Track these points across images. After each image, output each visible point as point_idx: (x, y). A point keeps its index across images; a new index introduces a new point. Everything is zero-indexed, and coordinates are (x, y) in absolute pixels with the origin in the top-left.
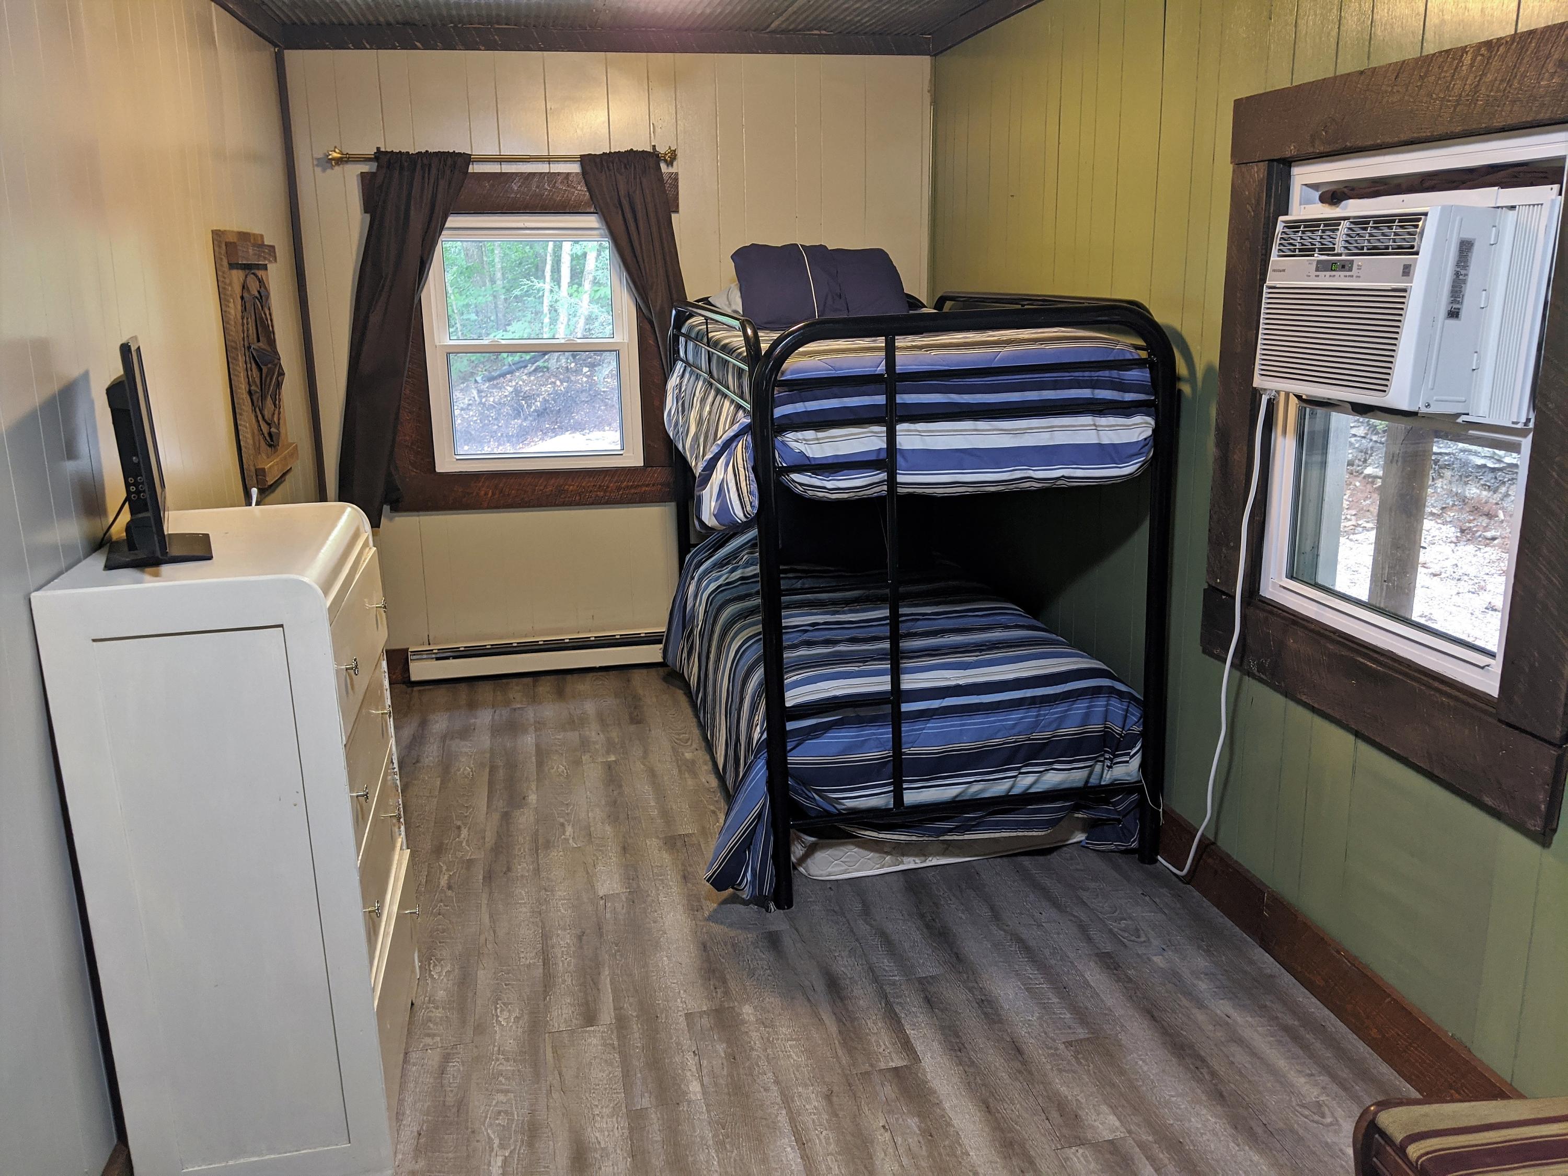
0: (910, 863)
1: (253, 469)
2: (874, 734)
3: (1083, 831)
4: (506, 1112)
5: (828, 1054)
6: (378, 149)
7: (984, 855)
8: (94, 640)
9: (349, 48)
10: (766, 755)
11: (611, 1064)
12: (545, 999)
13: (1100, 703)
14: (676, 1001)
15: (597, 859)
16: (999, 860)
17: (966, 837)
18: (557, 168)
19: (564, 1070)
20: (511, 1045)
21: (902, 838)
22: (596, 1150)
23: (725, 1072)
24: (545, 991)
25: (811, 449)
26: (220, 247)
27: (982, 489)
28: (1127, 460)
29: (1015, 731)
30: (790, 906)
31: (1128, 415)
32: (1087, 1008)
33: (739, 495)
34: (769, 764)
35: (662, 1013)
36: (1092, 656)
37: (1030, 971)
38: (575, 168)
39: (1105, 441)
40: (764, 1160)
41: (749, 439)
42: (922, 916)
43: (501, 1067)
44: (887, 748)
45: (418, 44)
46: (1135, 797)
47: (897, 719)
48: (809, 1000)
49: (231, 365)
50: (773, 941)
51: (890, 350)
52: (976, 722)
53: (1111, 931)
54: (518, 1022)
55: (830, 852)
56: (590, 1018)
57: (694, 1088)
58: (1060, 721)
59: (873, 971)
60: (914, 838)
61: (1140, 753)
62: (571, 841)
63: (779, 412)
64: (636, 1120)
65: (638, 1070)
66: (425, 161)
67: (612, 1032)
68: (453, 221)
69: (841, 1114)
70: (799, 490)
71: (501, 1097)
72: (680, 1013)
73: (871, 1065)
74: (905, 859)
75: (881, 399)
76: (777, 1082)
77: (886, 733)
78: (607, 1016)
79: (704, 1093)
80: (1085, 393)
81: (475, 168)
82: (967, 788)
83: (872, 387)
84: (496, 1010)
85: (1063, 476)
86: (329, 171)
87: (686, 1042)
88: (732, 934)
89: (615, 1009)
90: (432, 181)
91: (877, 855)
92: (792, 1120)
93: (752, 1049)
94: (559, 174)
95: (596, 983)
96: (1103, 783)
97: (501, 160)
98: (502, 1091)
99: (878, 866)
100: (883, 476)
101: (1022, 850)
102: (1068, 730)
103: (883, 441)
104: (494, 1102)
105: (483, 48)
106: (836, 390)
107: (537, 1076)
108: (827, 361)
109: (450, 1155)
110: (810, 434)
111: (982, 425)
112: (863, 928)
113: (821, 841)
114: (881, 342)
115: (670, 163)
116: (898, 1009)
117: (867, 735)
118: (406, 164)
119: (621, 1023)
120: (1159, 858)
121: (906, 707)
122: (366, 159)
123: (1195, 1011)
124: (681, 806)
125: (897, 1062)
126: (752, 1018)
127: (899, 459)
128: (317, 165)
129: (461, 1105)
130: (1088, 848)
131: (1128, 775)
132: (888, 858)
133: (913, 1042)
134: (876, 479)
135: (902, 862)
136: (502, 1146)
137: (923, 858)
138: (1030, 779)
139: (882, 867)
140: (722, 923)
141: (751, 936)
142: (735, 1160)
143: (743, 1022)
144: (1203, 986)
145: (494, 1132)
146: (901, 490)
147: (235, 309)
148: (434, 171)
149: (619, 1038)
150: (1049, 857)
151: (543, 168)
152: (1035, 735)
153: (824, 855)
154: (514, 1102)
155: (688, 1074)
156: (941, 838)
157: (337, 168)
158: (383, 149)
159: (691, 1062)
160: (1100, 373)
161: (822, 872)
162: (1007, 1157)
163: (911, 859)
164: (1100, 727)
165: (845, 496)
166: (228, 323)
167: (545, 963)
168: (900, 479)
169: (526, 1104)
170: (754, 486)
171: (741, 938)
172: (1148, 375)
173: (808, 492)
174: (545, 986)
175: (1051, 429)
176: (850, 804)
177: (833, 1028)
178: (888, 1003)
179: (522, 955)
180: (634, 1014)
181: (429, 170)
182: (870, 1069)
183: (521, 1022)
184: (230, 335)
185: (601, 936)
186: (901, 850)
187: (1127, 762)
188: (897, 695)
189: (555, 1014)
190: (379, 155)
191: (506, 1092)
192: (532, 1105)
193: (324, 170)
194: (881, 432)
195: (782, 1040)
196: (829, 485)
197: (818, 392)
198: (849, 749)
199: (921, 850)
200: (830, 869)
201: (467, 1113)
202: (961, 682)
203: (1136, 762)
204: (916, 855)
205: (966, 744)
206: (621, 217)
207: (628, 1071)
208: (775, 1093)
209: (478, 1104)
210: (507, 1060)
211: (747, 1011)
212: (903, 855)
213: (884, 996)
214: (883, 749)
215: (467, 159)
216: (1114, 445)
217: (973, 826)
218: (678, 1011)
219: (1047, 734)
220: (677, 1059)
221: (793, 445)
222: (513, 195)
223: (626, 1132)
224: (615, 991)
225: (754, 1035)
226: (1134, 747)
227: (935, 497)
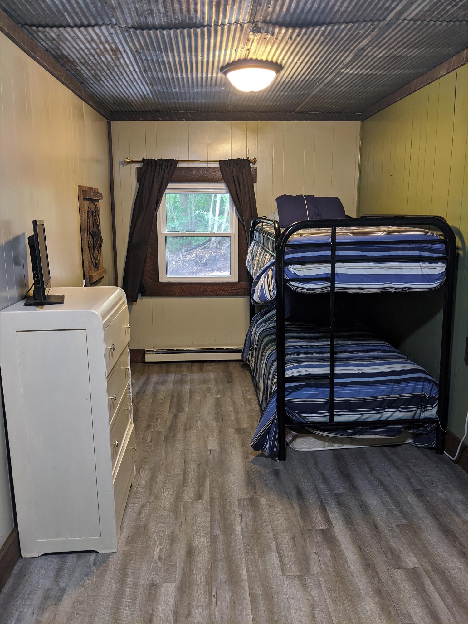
0: (336, 446)
1: (88, 275)
2: (322, 391)
3: (412, 438)
4: (163, 531)
5: (295, 521)
6: (144, 158)
7: (368, 445)
8: (17, 331)
9: (135, 120)
10: (276, 396)
11: (206, 516)
12: (183, 488)
13: (420, 384)
14: (234, 493)
15: (209, 435)
16: (374, 448)
17: (360, 437)
18: (210, 166)
19: (187, 516)
20: (168, 505)
21: (333, 435)
22: (196, 549)
23: (251, 524)
24: (183, 485)
25: (299, 272)
26: (80, 191)
27: (371, 291)
28: (434, 281)
29: (383, 393)
30: (285, 459)
31: (435, 263)
32: (407, 512)
33: (269, 290)
34: (278, 400)
35: (228, 498)
36: (418, 364)
37: (383, 494)
38: (217, 166)
39: (425, 273)
40: (264, 561)
41: (274, 268)
42: (339, 468)
43: (163, 513)
44: (328, 397)
45: (160, 119)
46: (434, 425)
47: (332, 386)
48: (289, 498)
49: (82, 236)
50: (276, 473)
51: (334, 233)
52: (366, 389)
53: (420, 481)
54: (171, 496)
55: (302, 439)
56: (200, 497)
57: (238, 529)
58: (403, 391)
59: (317, 489)
60: (338, 436)
61: (437, 406)
62: (199, 427)
63: (287, 257)
64: (214, 539)
65: (216, 520)
66: (161, 163)
67: (208, 503)
68: (170, 186)
69: (298, 545)
70: (294, 288)
71: (162, 525)
72: (236, 498)
73: (312, 527)
74: (334, 445)
75: (329, 253)
76: (272, 530)
77: (327, 391)
78: (206, 497)
79: (242, 531)
80: (417, 253)
81: (179, 166)
82: (361, 416)
83: (325, 248)
84: (163, 491)
85: (406, 287)
86: (125, 166)
87: (237, 510)
88: (260, 469)
89: (210, 494)
90: (162, 171)
91: (322, 442)
92: (278, 546)
93: (263, 515)
94: (211, 168)
95: (203, 484)
96: (421, 418)
97: (189, 162)
98: (162, 522)
99: (322, 447)
100: (329, 284)
101: (384, 445)
102: (406, 395)
103: (329, 270)
104: (159, 527)
105: (184, 120)
106: (310, 249)
107: (176, 518)
108: (307, 237)
109: (140, 546)
110: (299, 266)
111: (371, 265)
112: (314, 471)
113: (299, 434)
114: (330, 230)
115: (254, 164)
116: (326, 505)
117: (319, 391)
118: (153, 164)
119: (212, 500)
120: (445, 452)
121: (336, 381)
122: (139, 162)
123: (455, 517)
124: (244, 417)
125: (323, 527)
126: (265, 503)
127: (336, 277)
128: (121, 164)
129: (146, 526)
130: (413, 445)
131: (432, 415)
132: (327, 444)
133: (331, 519)
134: (326, 285)
135: (333, 446)
136: (160, 544)
137: (342, 445)
138: (389, 414)
139: (324, 447)
140: (256, 464)
141: (268, 470)
142: (252, 560)
143: (261, 504)
144: (460, 507)
145: (157, 538)
146: (336, 290)
147: (85, 215)
148: (163, 167)
149: (210, 506)
150: (396, 448)
151: (205, 165)
152: (391, 396)
153: (300, 440)
154: (166, 527)
155: (236, 523)
156: (350, 437)
157: (128, 165)
158: (145, 158)
159: (238, 518)
160: (423, 245)
161: (299, 447)
162: (367, 570)
163: (337, 445)
164: (420, 394)
165: (313, 292)
166: (82, 220)
167: (185, 474)
168: (336, 285)
169: (171, 528)
170: (275, 286)
171: (263, 471)
172: (444, 247)
173: (298, 290)
174: (184, 483)
175: (401, 267)
176: (311, 419)
177: (298, 511)
178: (322, 502)
179: (176, 470)
180: (217, 497)
181: (162, 166)
182: (311, 528)
183: (172, 496)
184: (82, 225)
185: (208, 465)
186: (333, 440)
187: (431, 410)
188: (332, 375)
189: (186, 494)
190: (144, 161)
191: (164, 523)
192: (173, 529)
193: (123, 166)
194: (329, 266)
195: (276, 513)
196: (306, 287)
197: (303, 250)
198: (311, 396)
199: (341, 441)
200: (302, 446)
201: (148, 529)
202: (360, 372)
203: (435, 410)
204: (339, 443)
205: (361, 398)
206: (234, 184)
207: (212, 519)
208: (271, 534)
209: (153, 526)
210: (166, 511)
211: (263, 500)
212: (333, 443)
213: (321, 499)
214: (325, 397)
215: (176, 162)
216: (428, 275)
217: (364, 432)
218: (235, 497)
219: (397, 396)
220: (233, 517)
221: (292, 270)
222: (193, 176)
223: (209, 544)
224: (210, 487)
225: (265, 510)
226: (435, 403)
227: (351, 294)
